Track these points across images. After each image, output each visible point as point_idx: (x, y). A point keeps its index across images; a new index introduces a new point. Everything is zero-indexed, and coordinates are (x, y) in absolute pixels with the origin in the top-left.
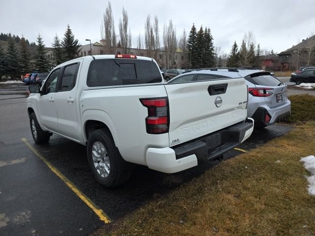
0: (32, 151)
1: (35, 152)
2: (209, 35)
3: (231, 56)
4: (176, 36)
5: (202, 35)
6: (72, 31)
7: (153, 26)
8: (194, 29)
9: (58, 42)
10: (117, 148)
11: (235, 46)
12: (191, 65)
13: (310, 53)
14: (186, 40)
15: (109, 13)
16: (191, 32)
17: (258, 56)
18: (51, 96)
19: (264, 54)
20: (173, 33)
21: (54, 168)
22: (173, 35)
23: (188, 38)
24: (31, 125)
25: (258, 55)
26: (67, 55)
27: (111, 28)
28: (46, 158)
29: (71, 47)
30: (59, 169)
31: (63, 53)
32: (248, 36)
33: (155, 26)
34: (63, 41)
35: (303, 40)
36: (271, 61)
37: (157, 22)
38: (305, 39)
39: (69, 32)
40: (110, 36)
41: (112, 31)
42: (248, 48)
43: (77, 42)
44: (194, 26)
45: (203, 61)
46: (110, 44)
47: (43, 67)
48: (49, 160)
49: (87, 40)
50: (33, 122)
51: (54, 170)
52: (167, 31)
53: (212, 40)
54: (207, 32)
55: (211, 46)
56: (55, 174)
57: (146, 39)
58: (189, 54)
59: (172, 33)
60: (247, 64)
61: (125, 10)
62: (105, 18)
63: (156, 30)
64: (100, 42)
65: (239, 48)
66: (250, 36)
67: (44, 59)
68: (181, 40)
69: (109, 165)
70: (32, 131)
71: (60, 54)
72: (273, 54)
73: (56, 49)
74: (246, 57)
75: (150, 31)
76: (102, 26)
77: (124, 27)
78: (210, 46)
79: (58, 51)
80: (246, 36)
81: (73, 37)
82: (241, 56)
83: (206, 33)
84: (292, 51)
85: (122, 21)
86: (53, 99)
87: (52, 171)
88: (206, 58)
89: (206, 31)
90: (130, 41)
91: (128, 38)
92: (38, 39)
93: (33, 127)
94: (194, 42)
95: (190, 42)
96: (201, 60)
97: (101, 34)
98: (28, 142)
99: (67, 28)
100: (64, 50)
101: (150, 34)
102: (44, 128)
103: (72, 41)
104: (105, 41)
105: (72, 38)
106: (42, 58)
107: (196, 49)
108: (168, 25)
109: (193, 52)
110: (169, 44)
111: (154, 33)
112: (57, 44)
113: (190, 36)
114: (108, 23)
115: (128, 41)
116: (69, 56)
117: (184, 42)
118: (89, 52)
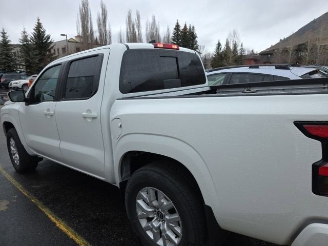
0: (14, 187)
1: (19, 187)
2: (193, 33)
3: (215, 55)
4: (160, 33)
5: (186, 33)
6: (43, 25)
7: (135, 22)
8: (178, 26)
9: (26, 37)
10: (209, 208)
11: (219, 45)
13: (291, 52)
14: (170, 37)
15: (85, 6)
16: (175, 29)
17: (241, 56)
18: (46, 106)
19: (246, 53)
20: (157, 29)
21: (60, 221)
22: (156, 32)
23: (172, 35)
24: (9, 145)
25: (241, 54)
26: (38, 53)
27: (88, 22)
28: (40, 199)
29: (42, 43)
30: (70, 224)
31: (33, 50)
32: (232, 34)
33: (137, 22)
34: (33, 36)
35: (281, 40)
36: (253, 61)
37: (138, 17)
38: (283, 39)
39: (39, 26)
40: (87, 32)
41: (89, 26)
42: (232, 47)
43: (48, 37)
44: (178, 23)
46: (88, 40)
47: (9, 66)
48: (46, 204)
49: (62, 35)
50: (12, 142)
51: (62, 226)
52: (149, 27)
53: (197, 38)
54: (192, 30)
55: (196, 44)
56: (65, 234)
57: (127, 36)
59: (155, 30)
60: (232, 63)
61: (104, 3)
62: (81, 10)
63: (139, 26)
64: (74, 38)
65: (223, 47)
66: (235, 34)
67: (10, 57)
68: (165, 38)
69: (179, 230)
70: (11, 155)
71: (29, 51)
72: (253, 53)
73: (24, 45)
74: (231, 56)
75: (131, 26)
76: (78, 20)
77: (103, 22)
78: (194, 45)
79: (27, 47)
80: (230, 34)
81: (44, 31)
82: (225, 55)
83: (190, 31)
84: (274, 50)
85: (101, 15)
86: (51, 112)
87: (58, 229)
89: (190, 29)
90: (110, 37)
91: (108, 34)
92: (2, 33)
93: (12, 148)
94: (178, 40)
95: (174, 40)
97: (77, 29)
98: (5, 169)
99: (37, 21)
100: (35, 46)
101: (132, 30)
102: (31, 152)
103: (44, 36)
104: (81, 37)
105: (42, 32)
106: (7, 55)
108: (151, 21)
111: (136, 30)
112: (25, 39)
113: (174, 34)
114: (85, 17)
115: (108, 37)
116: (40, 54)
117: (168, 40)
118: (63, 49)
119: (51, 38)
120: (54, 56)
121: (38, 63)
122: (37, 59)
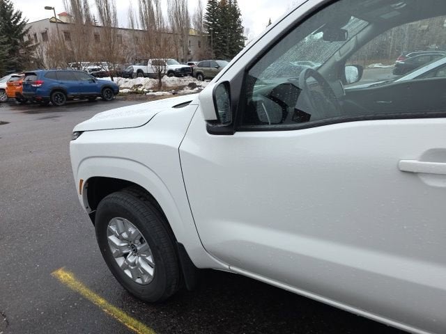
2: (235, 8)
4: (188, 9)
5: (225, 8)
12: (213, 55)
14: (203, 15)
16: (210, 2)
22: (183, 6)
23: (205, 11)
26: (6, 40)
29: (10, 24)
40: (80, 6)
43: (19, 15)
45: (230, 48)
46: (82, 21)
49: (47, 8)
53: (240, 17)
54: (233, 4)
55: (239, 25)
57: (141, 12)
58: (210, 37)
59: (181, 3)
64: (58, 18)
78: (237, 26)
81: (11, 5)
83: (230, 5)
88: (233, 44)
89: (230, 2)
90: (115, 15)
91: (111, 10)
94: (215, 19)
95: (208, 19)
96: (227, 48)
101: (147, 5)
103: (11, 14)
105: (8, 7)
107: (219, 30)
109: (214, 35)
110: (177, 21)
111: (153, 3)
113: (209, 9)
115: (112, 15)
116: (8, 42)
117: (200, 19)
118: (43, 34)
119: (23, 16)
120: (30, 46)
121: (7, 57)
122: (6, 51)
